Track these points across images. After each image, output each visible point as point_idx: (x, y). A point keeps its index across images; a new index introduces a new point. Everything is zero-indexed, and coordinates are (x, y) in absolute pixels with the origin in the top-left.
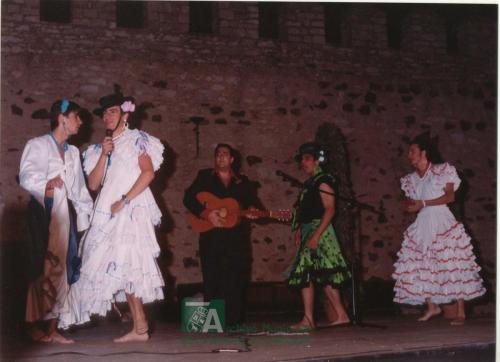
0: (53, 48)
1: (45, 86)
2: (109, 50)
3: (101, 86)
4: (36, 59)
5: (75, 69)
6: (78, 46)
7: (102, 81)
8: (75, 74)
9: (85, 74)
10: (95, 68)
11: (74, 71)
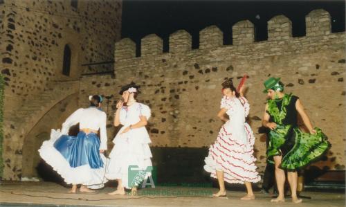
0: (296, 50)
1: (281, 70)
2: (326, 46)
3: (309, 67)
4: (276, 58)
5: (295, 60)
6: (309, 47)
7: (310, 64)
8: (295, 63)
9: (300, 62)
10: (306, 58)
11: (295, 61)
